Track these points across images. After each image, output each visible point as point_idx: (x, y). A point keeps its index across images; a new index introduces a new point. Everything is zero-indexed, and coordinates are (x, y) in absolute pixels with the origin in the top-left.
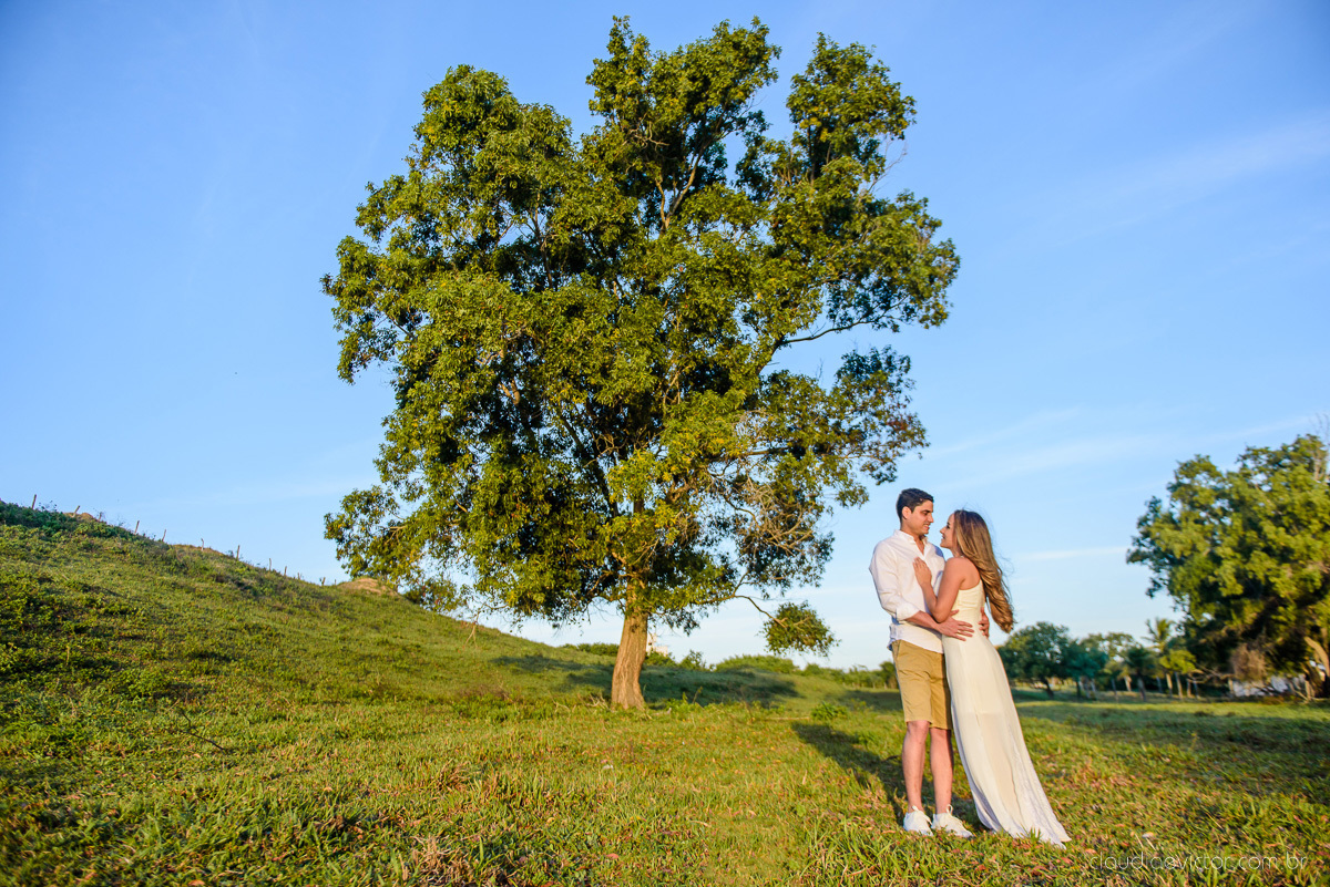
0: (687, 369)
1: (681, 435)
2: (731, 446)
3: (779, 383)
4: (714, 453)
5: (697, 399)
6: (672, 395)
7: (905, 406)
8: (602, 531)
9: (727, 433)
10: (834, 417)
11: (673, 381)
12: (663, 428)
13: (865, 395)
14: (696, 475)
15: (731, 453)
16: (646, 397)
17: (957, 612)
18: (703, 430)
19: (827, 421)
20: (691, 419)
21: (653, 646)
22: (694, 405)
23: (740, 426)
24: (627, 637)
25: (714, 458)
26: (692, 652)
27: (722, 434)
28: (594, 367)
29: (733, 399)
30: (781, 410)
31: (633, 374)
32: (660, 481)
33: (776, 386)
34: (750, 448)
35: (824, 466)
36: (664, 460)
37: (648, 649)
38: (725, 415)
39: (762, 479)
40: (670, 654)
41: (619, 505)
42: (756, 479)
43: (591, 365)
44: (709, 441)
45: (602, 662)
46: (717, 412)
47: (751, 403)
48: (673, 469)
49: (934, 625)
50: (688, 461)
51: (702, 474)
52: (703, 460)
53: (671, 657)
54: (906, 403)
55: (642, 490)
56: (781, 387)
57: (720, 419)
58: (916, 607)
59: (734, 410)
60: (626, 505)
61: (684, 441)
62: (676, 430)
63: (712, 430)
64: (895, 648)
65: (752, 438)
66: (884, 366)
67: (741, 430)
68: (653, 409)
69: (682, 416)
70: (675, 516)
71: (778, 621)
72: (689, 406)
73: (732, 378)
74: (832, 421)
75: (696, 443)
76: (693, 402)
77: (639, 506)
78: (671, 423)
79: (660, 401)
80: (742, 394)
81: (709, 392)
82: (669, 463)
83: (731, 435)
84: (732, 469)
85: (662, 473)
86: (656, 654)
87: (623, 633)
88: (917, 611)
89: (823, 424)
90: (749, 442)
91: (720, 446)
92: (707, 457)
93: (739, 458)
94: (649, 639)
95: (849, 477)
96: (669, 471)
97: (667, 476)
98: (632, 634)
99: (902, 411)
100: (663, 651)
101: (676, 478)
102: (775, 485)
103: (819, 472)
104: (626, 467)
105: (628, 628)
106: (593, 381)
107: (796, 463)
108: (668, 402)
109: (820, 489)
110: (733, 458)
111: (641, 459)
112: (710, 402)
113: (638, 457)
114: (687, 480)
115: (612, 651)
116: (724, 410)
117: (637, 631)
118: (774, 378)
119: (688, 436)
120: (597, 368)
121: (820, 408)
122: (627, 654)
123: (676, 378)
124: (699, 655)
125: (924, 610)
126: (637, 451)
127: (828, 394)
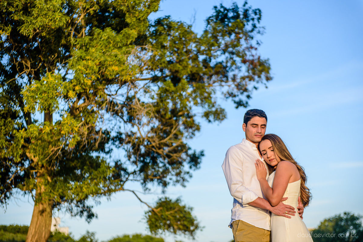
0: (91, 11)
1: (84, 62)
2: (123, 73)
3: (162, 25)
4: (110, 78)
5: (99, 34)
6: (78, 30)
7: (256, 49)
8: (18, 135)
9: (121, 63)
10: (203, 54)
11: (80, 19)
12: (70, 56)
13: (227, 38)
14: (95, 94)
15: (124, 78)
16: (59, 33)
17: (286, 199)
18: (102, 59)
19: (198, 57)
20: (93, 50)
21: (58, 227)
22: (96, 39)
23: (131, 58)
24: (36, 219)
25: (110, 82)
26: (88, 232)
27: (117, 63)
28: (17, 6)
29: (128, 37)
30: (163, 47)
31: (50, 13)
32: (66, 97)
33: (160, 28)
34: (138, 75)
35: (194, 91)
36: (71, 82)
37: (53, 229)
38: (120, 48)
39: (146, 99)
40: (70, 234)
41: (32, 116)
42: (143, 99)
43: (15, 5)
44: (106, 68)
45: (16, 239)
46: (114, 46)
47: (141, 40)
48: (77, 88)
49: (269, 207)
50: (89, 83)
51: (100, 93)
52: (101, 83)
53: (71, 236)
54: (256, 46)
55: (50, 104)
56: (165, 29)
57: (116, 51)
58: (256, 195)
59: (127, 45)
60: (38, 116)
61: (87, 67)
62: (81, 58)
63: (109, 59)
64: (235, 226)
65: (140, 67)
66: (241, 16)
67: (131, 60)
68: (63, 42)
69: (86, 48)
70: (77, 125)
71: (155, 210)
72: (91, 40)
73: (128, 20)
74: (201, 58)
75: (96, 69)
76: (95, 37)
77: (48, 117)
78: (77, 52)
79: (69, 35)
80: (134, 33)
81: (108, 30)
82: (74, 83)
83: (124, 64)
84: (124, 90)
85: (68, 92)
86: (60, 233)
87: (33, 216)
88: (257, 197)
89: (195, 59)
90: (137, 71)
91: (115, 73)
92: (104, 80)
93: (129, 82)
94: (53, 222)
95: (213, 100)
96: (74, 90)
97: (71, 94)
98: (40, 217)
99: (254, 52)
100: (65, 231)
101: (79, 96)
102: (157, 105)
103: (190, 95)
104: (39, 85)
105: (37, 212)
106: (16, 18)
107: (173, 88)
108: (75, 36)
109: (190, 108)
110: (125, 82)
111: (51, 79)
112: (108, 38)
113: (48, 79)
114: (88, 98)
115: (24, 230)
116: (119, 45)
117: (44, 214)
118: (159, 22)
119: (90, 63)
120: (20, 7)
121: (193, 46)
122: (36, 232)
123: (82, 16)
124: (93, 234)
125: (262, 197)
126: (48, 74)
127: (199, 36)
